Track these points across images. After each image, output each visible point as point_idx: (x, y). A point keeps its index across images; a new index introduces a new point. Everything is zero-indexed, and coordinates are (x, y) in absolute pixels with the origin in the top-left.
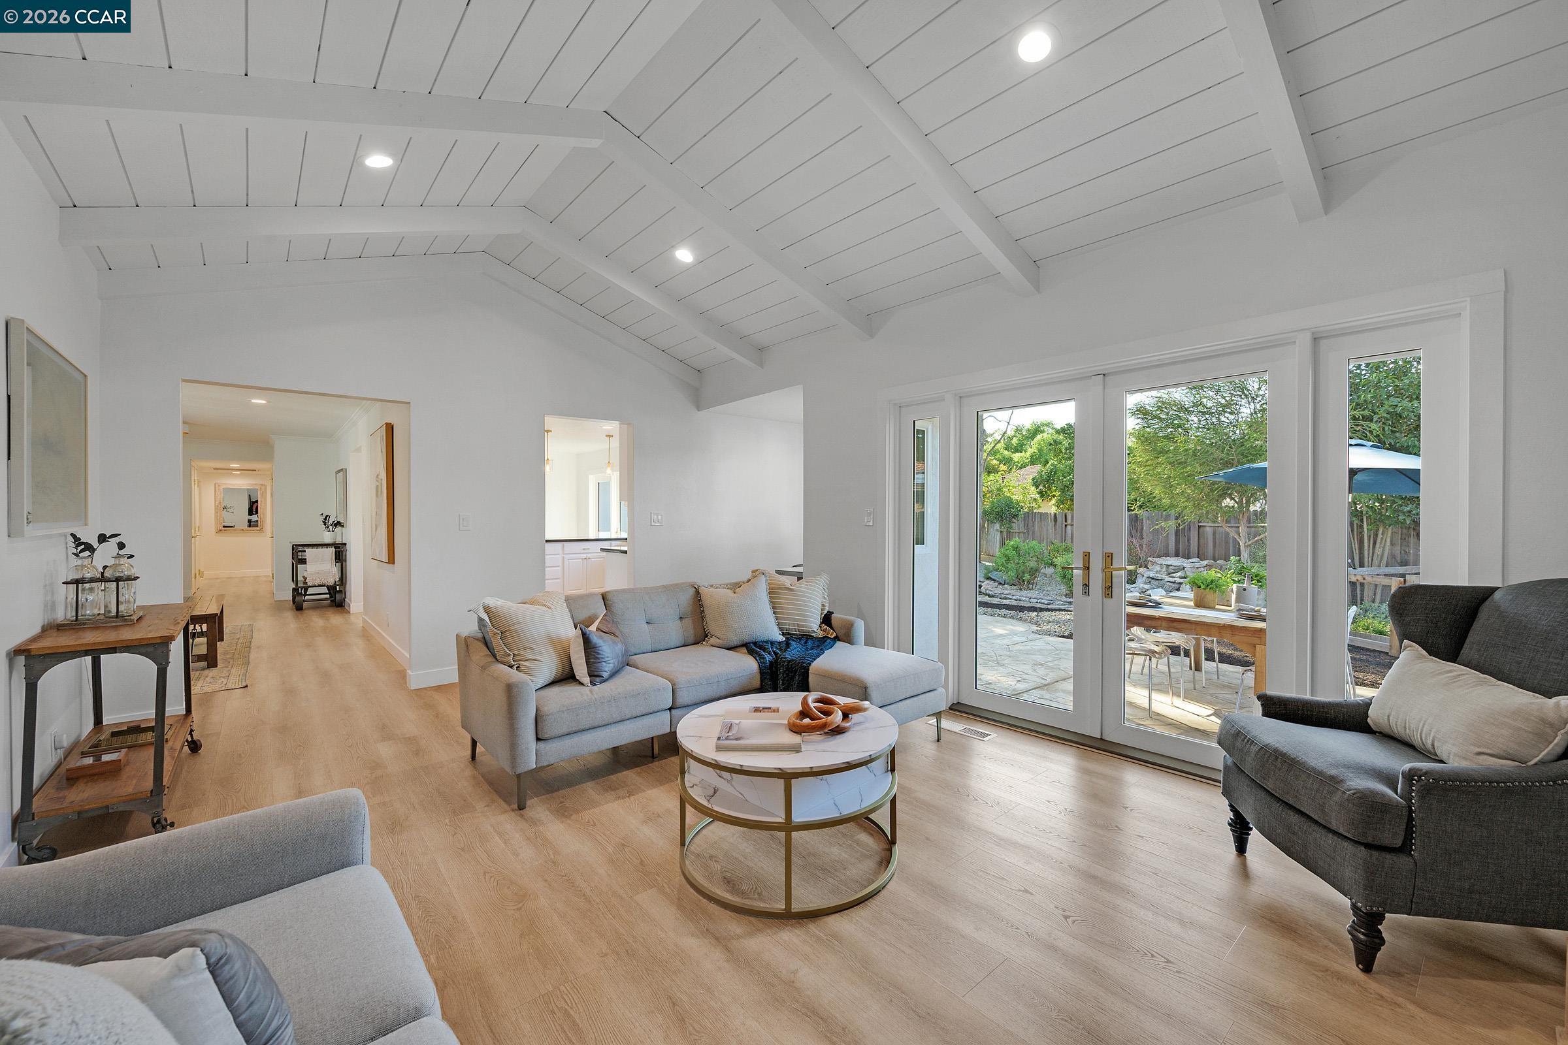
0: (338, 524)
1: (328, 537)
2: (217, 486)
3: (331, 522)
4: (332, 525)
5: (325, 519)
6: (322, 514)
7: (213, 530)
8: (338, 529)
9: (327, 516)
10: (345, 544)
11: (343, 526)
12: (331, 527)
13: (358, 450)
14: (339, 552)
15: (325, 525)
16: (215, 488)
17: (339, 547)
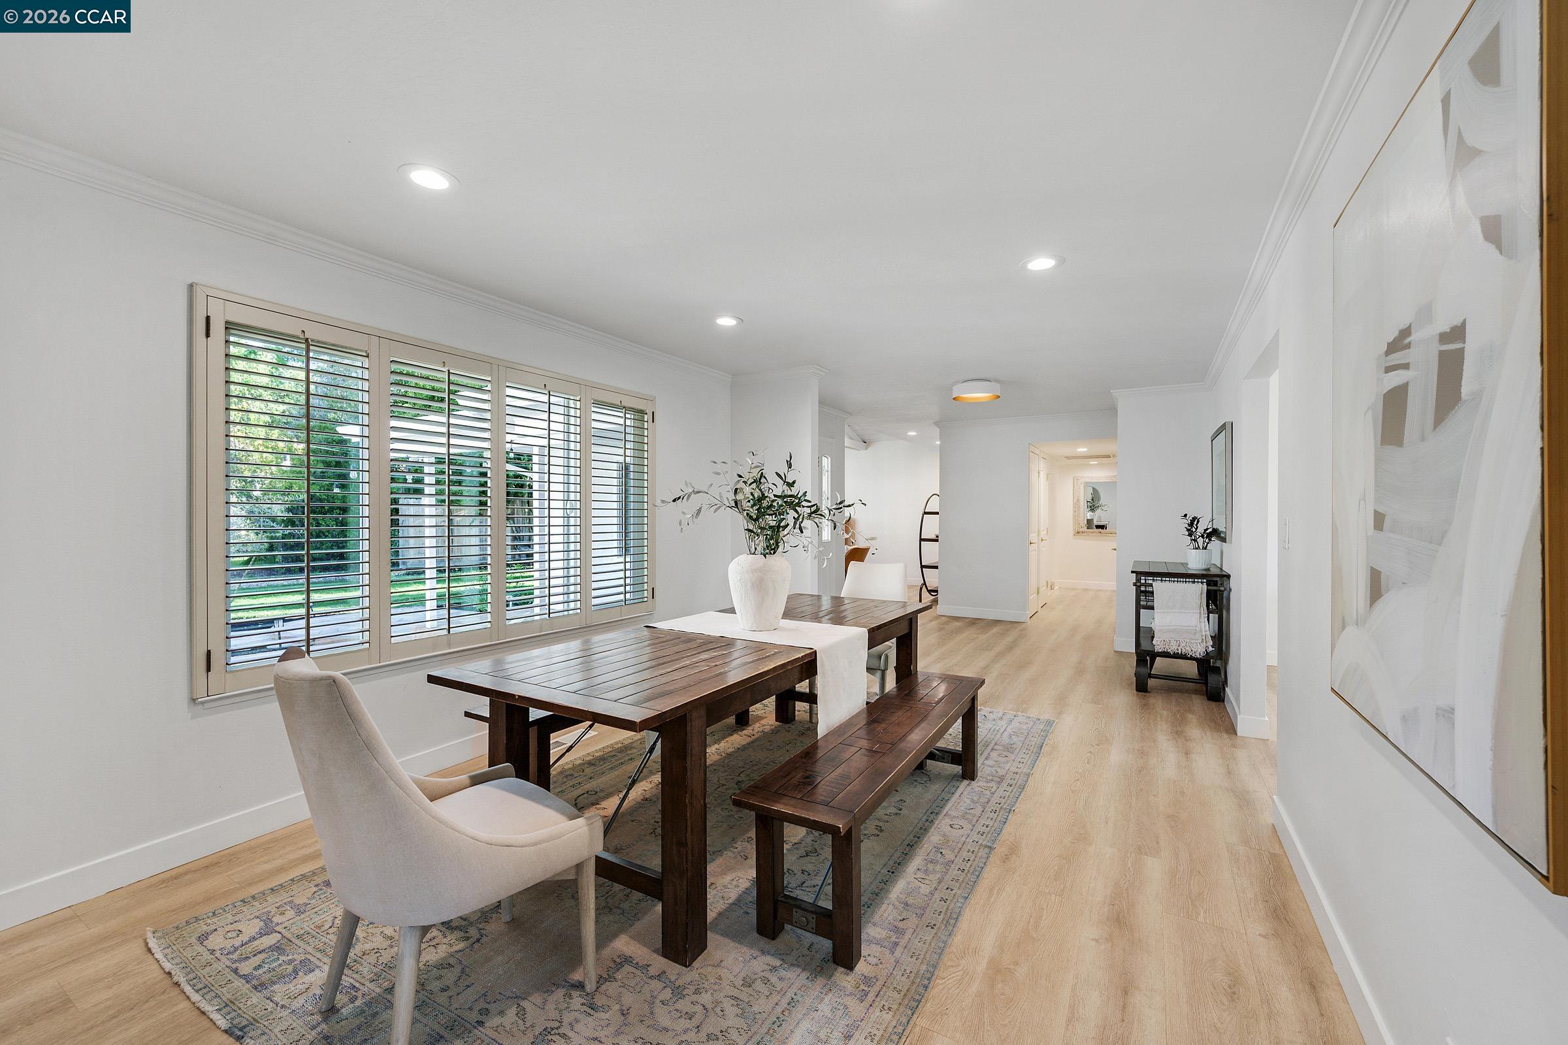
0: (1214, 534)
1: (1195, 561)
2: (1075, 480)
3: (1201, 530)
4: (1203, 536)
5: (1191, 524)
6: (1185, 515)
7: (1071, 530)
8: (1215, 543)
9: (1194, 519)
10: (1228, 577)
11: (1224, 540)
12: (1200, 540)
13: (1265, 363)
14: (1216, 591)
15: (1190, 535)
16: (1074, 482)
17: (1215, 584)
